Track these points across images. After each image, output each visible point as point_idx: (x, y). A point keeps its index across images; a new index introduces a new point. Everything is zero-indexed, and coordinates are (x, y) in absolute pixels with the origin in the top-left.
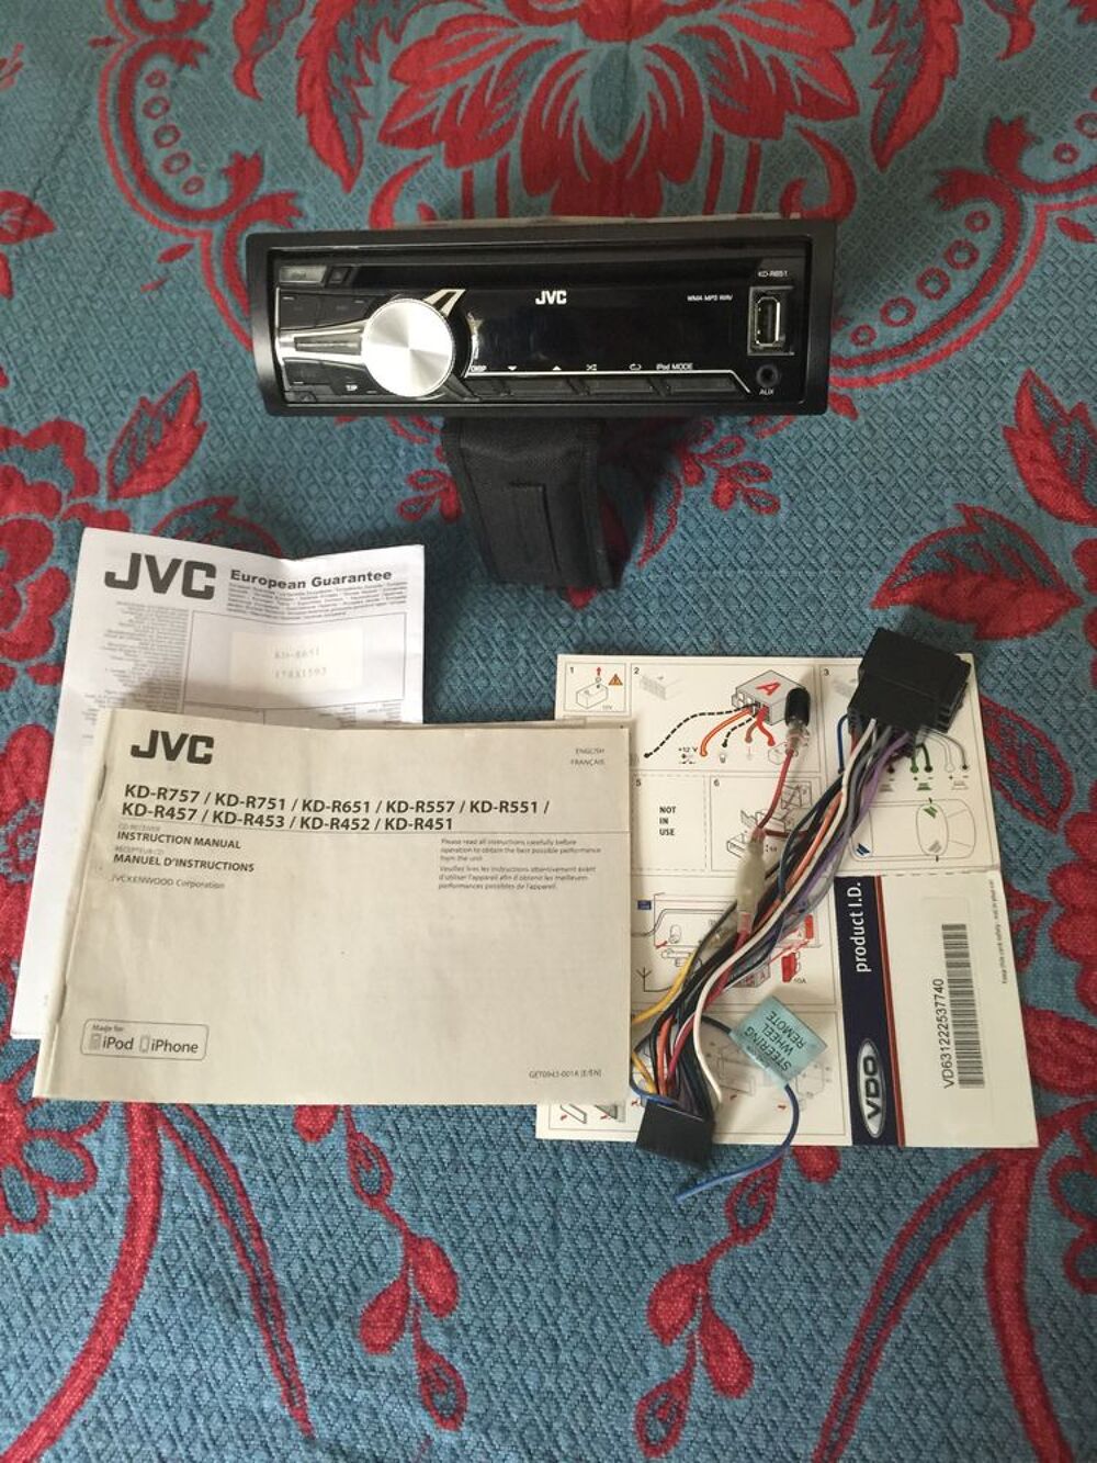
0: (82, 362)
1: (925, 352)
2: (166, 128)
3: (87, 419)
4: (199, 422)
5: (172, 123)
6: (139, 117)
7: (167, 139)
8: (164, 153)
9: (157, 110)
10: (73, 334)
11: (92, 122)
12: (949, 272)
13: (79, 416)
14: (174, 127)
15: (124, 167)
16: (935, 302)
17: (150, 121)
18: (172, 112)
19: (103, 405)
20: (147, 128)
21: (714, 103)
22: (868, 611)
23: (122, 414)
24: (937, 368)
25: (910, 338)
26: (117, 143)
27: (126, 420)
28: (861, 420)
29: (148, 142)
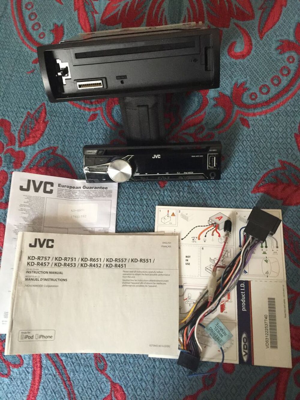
0: (9, 98)
1: (272, 105)
2: (32, 13)
3: (11, 119)
4: (46, 120)
5: (34, 11)
6: (24, 9)
7: (33, 17)
8: (32, 23)
9: (29, 7)
10: (6, 88)
11: (9, 11)
12: (281, 77)
13: (9, 117)
14: (35, 13)
15: (20, 27)
16: (277, 87)
17: (27, 11)
18: (34, 7)
19: (16, 114)
20: (26, 13)
21: (208, 13)
22: (250, 194)
23: (22, 117)
24: (275, 112)
25: (268, 99)
26: (17, 19)
27: (23, 119)
28: (251, 129)
29: (27, 18)
